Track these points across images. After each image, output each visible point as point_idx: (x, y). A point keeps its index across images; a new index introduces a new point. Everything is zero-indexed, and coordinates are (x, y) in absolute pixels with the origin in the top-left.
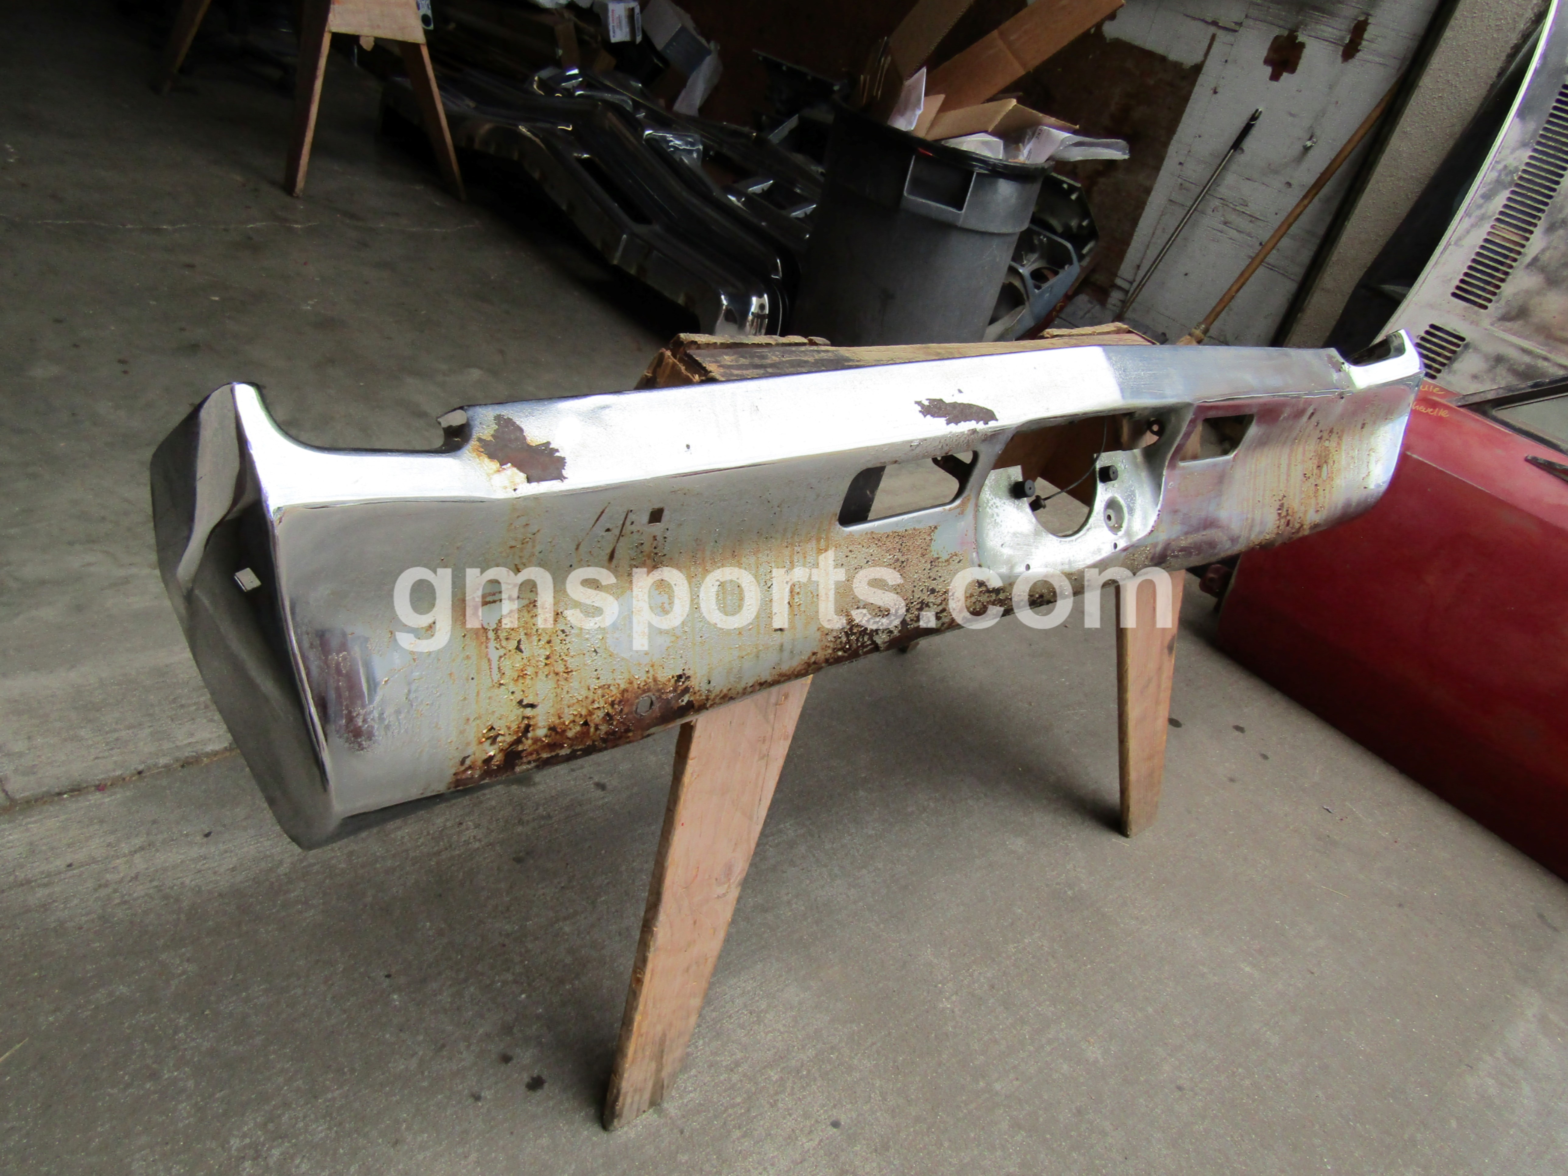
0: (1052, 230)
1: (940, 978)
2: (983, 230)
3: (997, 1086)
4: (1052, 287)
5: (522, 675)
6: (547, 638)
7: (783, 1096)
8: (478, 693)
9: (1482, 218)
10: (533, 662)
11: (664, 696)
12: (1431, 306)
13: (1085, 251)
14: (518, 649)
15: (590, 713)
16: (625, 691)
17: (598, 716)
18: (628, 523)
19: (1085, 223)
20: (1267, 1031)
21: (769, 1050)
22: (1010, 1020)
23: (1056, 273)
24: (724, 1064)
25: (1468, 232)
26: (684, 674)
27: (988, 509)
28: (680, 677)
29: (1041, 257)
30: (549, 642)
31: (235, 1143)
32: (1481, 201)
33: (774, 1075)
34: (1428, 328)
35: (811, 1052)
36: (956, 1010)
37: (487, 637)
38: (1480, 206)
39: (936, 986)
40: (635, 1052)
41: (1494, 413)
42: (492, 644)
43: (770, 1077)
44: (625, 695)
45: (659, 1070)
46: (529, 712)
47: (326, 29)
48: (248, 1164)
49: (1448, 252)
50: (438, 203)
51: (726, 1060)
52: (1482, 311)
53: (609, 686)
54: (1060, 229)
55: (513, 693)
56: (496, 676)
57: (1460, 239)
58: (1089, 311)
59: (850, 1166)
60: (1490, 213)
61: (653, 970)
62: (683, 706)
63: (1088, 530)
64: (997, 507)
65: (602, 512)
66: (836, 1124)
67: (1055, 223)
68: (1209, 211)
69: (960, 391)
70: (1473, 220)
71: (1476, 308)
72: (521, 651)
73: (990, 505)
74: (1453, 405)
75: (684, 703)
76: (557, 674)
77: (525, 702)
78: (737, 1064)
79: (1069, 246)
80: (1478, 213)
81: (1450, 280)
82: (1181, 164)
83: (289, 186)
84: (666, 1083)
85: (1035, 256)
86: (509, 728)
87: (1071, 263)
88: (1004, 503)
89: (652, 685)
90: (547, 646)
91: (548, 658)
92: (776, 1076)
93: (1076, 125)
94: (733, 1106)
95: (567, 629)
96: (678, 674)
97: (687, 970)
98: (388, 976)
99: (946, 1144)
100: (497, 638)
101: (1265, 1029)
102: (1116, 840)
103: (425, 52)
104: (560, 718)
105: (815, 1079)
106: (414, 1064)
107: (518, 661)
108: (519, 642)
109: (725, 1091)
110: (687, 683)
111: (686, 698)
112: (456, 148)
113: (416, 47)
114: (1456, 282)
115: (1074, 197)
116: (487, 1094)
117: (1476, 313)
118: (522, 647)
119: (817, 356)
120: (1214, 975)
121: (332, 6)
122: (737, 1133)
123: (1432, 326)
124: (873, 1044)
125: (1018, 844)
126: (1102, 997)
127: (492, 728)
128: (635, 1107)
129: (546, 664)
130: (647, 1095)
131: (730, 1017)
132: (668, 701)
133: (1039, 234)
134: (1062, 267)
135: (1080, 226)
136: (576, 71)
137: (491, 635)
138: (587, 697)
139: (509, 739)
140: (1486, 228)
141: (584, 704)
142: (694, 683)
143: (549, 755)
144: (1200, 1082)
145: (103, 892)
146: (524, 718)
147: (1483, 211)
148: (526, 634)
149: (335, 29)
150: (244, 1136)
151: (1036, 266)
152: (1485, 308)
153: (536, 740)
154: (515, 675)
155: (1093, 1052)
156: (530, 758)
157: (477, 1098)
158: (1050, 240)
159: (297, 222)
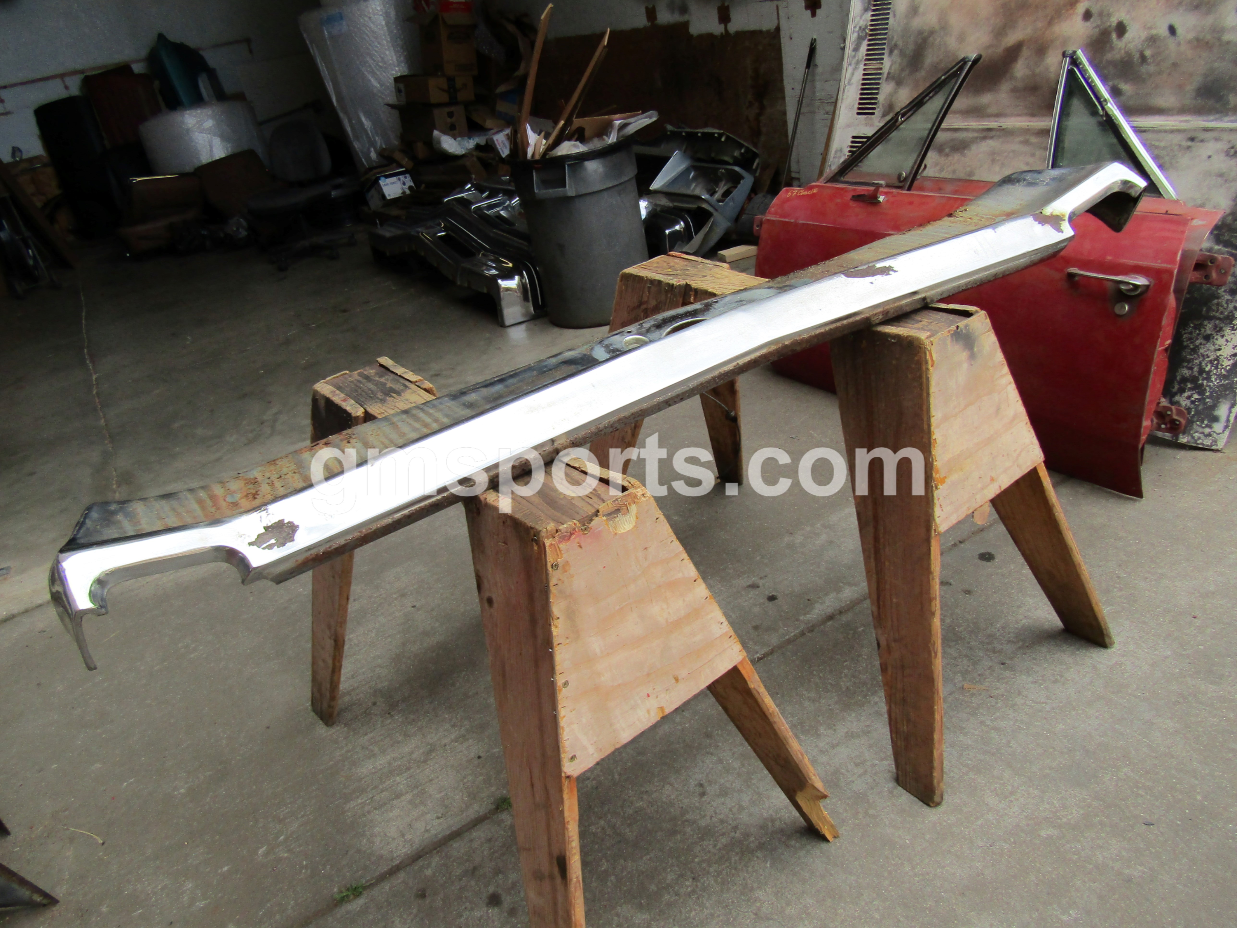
0: (727, 163)
2: (592, 191)
4: (735, 199)
7: (395, 602)
9: (858, 63)
12: (848, 126)
13: (754, 167)
19: (743, 151)
21: (397, 589)
23: (736, 187)
25: (853, 74)
29: (725, 181)
32: (853, 53)
34: (851, 139)
35: (416, 587)
38: (854, 56)
43: (393, 597)
49: (846, 91)
52: (873, 116)
54: (731, 161)
57: (850, 80)
58: (762, 203)
59: (413, 618)
60: (860, 58)
67: (726, 158)
68: (817, 110)
70: (853, 66)
71: (870, 116)
79: (737, 169)
80: (854, 61)
81: (853, 106)
82: (793, 89)
85: (723, 183)
87: (743, 178)
92: (396, 596)
94: (372, 608)
105: (412, 595)
114: (857, 106)
115: (723, 139)
117: (871, 119)
122: (369, 615)
123: (854, 137)
133: (720, 169)
134: (739, 183)
135: (742, 154)
136: (469, 186)
140: (862, 67)
147: (857, 58)
151: (725, 188)
152: (873, 114)
158: (726, 170)
159: (313, 324)
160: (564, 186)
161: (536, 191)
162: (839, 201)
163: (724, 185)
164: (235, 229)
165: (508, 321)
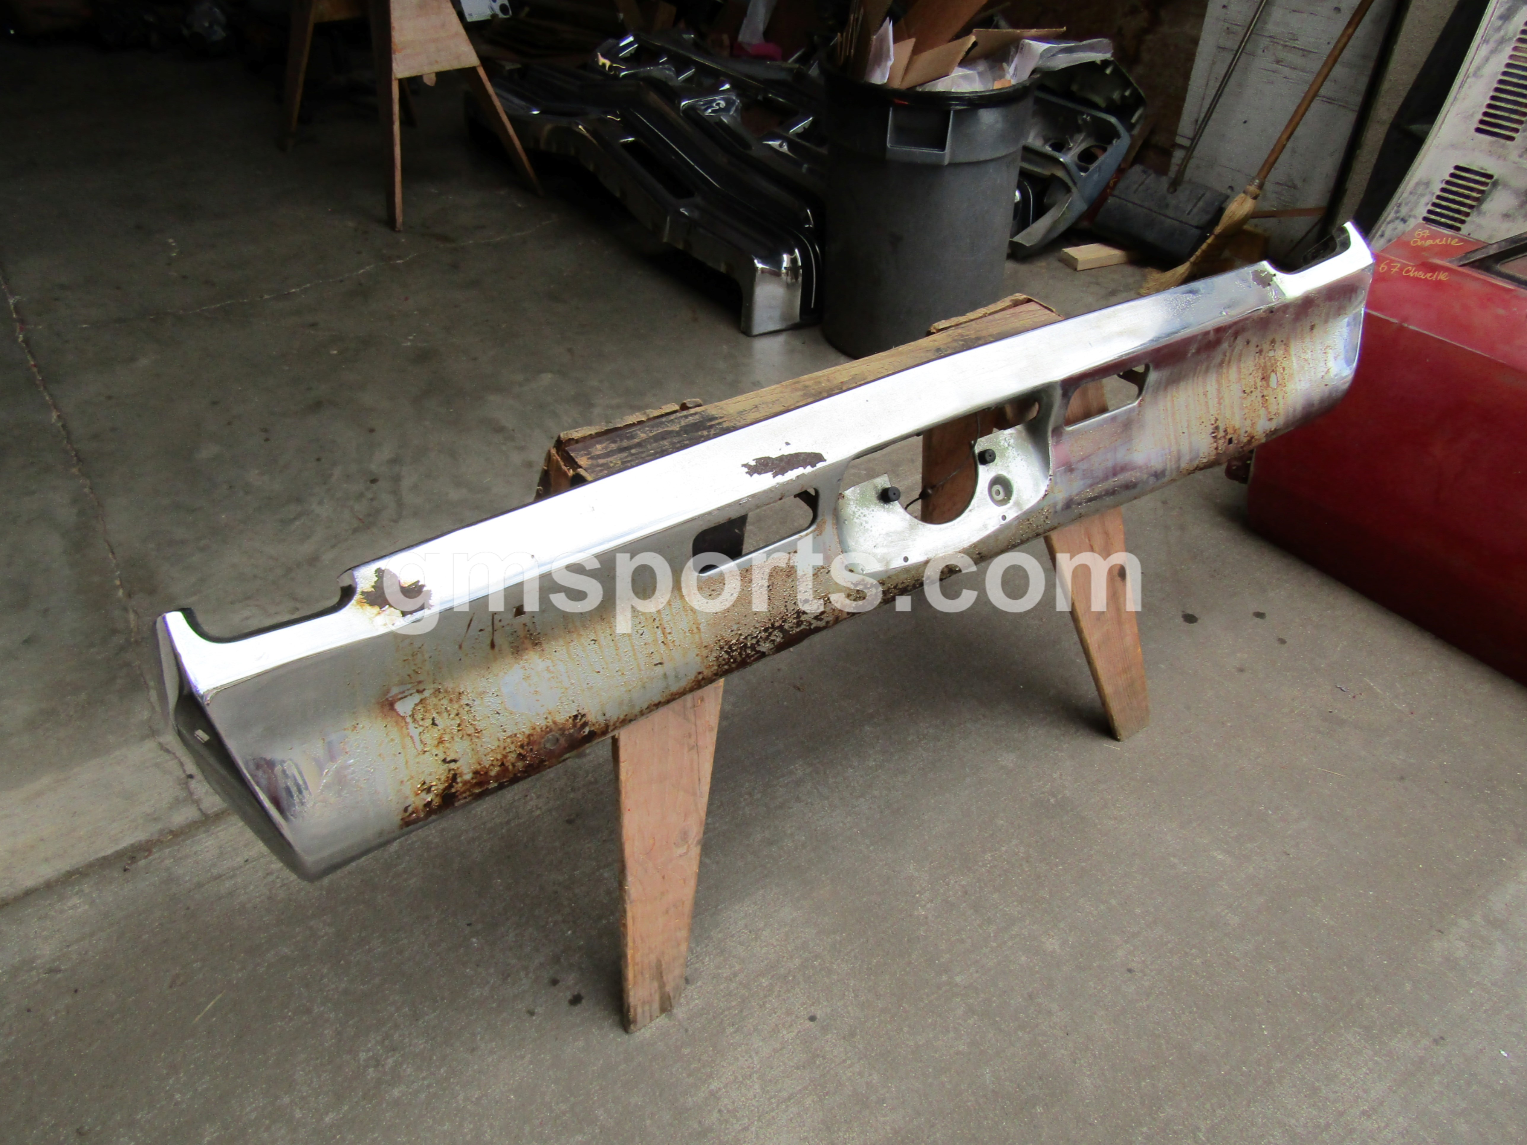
0: (1096, 107)
1: (918, 888)
2: (975, 160)
3: (958, 979)
4: (1099, 167)
5: (441, 741)
6: (455, 712)
7: (770, 998)
8: (407, 762)
9: (1502, 41)
10: (448, 730)
11: (566, 732)
12: (1453, 146)
13: (1133, 120)
14: (434, 724)
15: (505, 756)
16: (529, 736)
17: (512, 757)
18: (496, 622)
19: (1127, 93)
20: (1228, 913)
21: (762, 962)
22: (978, 922)
23: (1105, 150)
24: (725, 975)
25: (1487, 59)
26: (579, 713)
27: (855, 520)
28: (576, 717)
29: (1089, 135)
30: (457, 714)
31: (363, 1056)
32: (1500, 23)
33: (765, 982)
34: (1453, 171)
35: (797, 962)
36: (930, 916)
37: (406, 723)
38: (1499, 29)
39: (914, 897)
40: (635, 977)
41: (1499, 267)
42: (411, 726)
43: (761, 983)
44: (532, 738)
45: (662, 985)
46: (453, 766)
47: (393, 78)
48: (371, 1070)
49: (1466, 85)
50: (520, 205)
51: (726, 972)
52: (1508, 142)
53: (516, 735)
55: (436, 755)
56: (420, 747)
57: (1478, 68)
58: (1142, 183)
59: (821, 1051)
60: (1510, 34)
61: (633, 918)
62: (585, 736)
63: (970, 511)
64: (864, 516)
65: (471, 621)
66: (812, 1019)
67: (1097, 99)
68: (1260, 52)
69: (787, 444)
70: (1492, 44)
71: (1503, 141)
72: (436, 725)
73: (857, 516)
74: (1454, 266)
75: (586, 733)
76: (469, 735)
77: (448, 759)
78: (735, 975)
79: (1113, 120)
80: (1497, 36)
81: (1472, 115)
82: (1224, 7)
83: (390, 222)
84: (672, 995)
85: (1081, 137)
86: (439, 779)
87: (1118, 136)
88: (873, 511)
89: (553, 726)
90: (457, 718)
91: (459, 725)
92: (767, 983)
93: (1063, 27)
94: (729, 1009)
95: (470, 702)
96: (574, 714)
97: (667, 912)
98: (469, 925)
99: (906, 1029)
100: (415, 720)
101: (1226, 911)
102: (1109, 745)
103: (481, 72)
104: (480, 764)
105: (799, 984)
106: (486, 991)
107: (435, 733)
108: (433, 719)
109: (724, 997)
110: (584, 720)
111: (587, 730)
112: (526, 150)
113: (473, 69)
114: (1480, 116)
115: (1108, 71)
116: (539, 1010)
117: (1503, 146)
118: (437, 722)
119: (683, 423)
120: (1185, 865)
121: (393, 56)
122: (732, 1030)
123: (1457, 168)
124: (853, 950)
125: (1008, 759)
126: (1068, 894)
127: (424, 783)
128: (647, 1014)
129: (459, 730)
130: (656, 1005)
131: (733, 936)
132: (571, 735)
133: (1083, 114)
134: (1110, 142)
135: (1123, 97)
136: (631, 39)
137: (409, 720)
138: (498, 746)
139: (442, 787)
140: (1508, 51)
141: (498, 751)
142: (591, 718)
143: (480, 790)
144: (1152, 963)
145: (270, 878)
146: (450, 770)
147: (1502, 33)
148: (437, 713)
149: (400, 75)
150: (369, 1050)
151: (1083, 146)
152: (1512, 139)
153: (465, 783)
154: (436, 742)
155: (1052, 944)
156: (464, 795)
157: (532, 1013)
158: (1093, 117)
159: (399, 258)
160: (943, 148)
161: (888, 145)
162: (1501, 311)
163: (1082, 141)
164: (207, 25)
165: (757, 329)
